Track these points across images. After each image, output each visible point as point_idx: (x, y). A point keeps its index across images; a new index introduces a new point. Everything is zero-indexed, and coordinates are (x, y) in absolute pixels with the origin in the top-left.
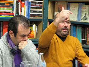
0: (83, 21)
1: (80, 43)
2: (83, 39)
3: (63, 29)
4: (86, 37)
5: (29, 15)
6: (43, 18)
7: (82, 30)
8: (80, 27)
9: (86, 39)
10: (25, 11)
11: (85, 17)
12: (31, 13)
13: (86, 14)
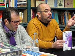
0: (58, 7)
1: (58, 23)
2: (60, 21)
3: (48, 17)
4: (62, 19)
5: (17, 4)
6: (27, 6)
7: (59, 14)
8: (57, 12)
9: (62, 21)
10: (13, 2)
11: (60, 4)
12: (18, 3)
13: (61, 1)
